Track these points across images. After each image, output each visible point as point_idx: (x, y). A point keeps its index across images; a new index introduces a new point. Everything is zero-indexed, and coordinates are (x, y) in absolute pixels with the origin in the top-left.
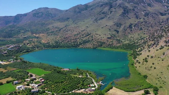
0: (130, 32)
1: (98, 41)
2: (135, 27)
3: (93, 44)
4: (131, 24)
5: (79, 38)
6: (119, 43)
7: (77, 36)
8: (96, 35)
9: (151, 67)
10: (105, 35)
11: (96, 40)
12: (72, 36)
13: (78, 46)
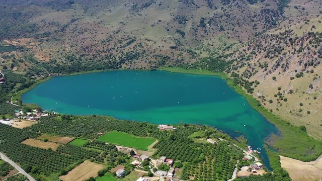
0: (205, 35)
1: (155, 53)
2: (210, 25)
3: (148, 61)
4: (203, 19)
5: (114, 49)
6: (194, 57)
7: (108, 43)
8: (146, 42)
9: (301, 111)
10: (165, 41)
11: (151, 53)
12: (97, 43)
13: (119, 66)
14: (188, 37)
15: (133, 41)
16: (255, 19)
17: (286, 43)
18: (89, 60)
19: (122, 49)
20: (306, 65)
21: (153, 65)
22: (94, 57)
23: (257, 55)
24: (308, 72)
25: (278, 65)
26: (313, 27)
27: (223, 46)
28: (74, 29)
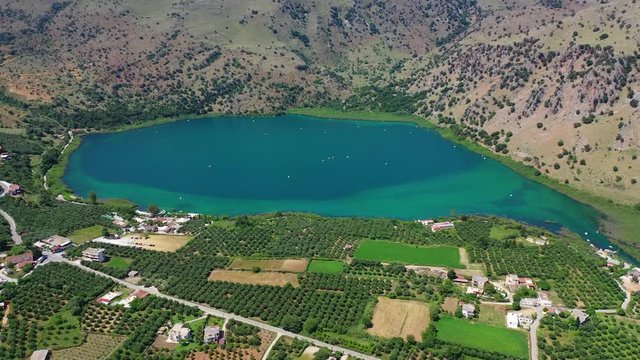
0: (345, 41)
1: (272, 81)
2: (351, 21)
3: (263, 97)
4: (335, 9)
5: (181, 71)
6: (344, 87)
7: (163, 60)
8: (245, 56)
9: (619, 179)
10: (282, 55)
11: (263, 79)
12: (138, 59)
13: (206, 109)
14: (316, 47)
15: (216, 56)
16: (430, 12)
17: (533, 62)
18: (135, 98)
19: (199, 72)
20: (596, 102)
21: (277, 105)
22: (145, 91)
23: (475, 83)
24: (602, 113)
25: (538, 101)
26: (576, 34)
27: (387, 65)
28: (70, 28)
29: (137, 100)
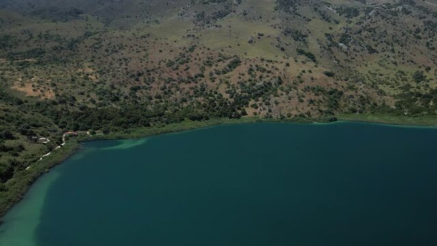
0: (348, 58)
1: (305, 84)
2: (346, 44)
3: (304, 99)
4: (328, 35)
5: (203, 76)
11: (295, 83)
13: (240, 112)
14: (323, 62)
15: (236, 63)
16: (421, 35)
18: (155, 100)
19: (222, 76)
21: (323, 108)
22: (166, 93)
27: (405, 76)
28: (96, 46)
29: (157, 102)
